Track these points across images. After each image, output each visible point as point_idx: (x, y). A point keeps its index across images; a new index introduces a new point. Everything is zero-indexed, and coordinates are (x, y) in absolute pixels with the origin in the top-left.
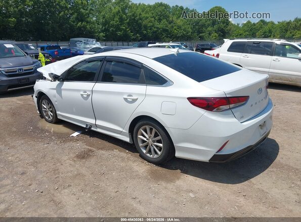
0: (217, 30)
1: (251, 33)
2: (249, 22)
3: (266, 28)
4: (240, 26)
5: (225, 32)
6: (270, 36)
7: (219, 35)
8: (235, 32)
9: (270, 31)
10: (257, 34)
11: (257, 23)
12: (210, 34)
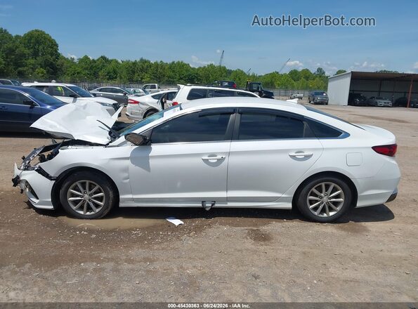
0: (43, 64)
1: (92, 72)
2: (86, 57)
3: (110, 67)
4: (76, 61)
5: (57, 68)
6: (116, 78)
7: (48, 72)
8: (70, 69)
9: (115, 72)
10: (100, 73)
11: (98, 60)
12: (33, 69)
